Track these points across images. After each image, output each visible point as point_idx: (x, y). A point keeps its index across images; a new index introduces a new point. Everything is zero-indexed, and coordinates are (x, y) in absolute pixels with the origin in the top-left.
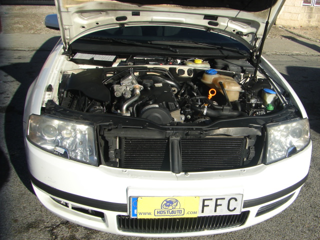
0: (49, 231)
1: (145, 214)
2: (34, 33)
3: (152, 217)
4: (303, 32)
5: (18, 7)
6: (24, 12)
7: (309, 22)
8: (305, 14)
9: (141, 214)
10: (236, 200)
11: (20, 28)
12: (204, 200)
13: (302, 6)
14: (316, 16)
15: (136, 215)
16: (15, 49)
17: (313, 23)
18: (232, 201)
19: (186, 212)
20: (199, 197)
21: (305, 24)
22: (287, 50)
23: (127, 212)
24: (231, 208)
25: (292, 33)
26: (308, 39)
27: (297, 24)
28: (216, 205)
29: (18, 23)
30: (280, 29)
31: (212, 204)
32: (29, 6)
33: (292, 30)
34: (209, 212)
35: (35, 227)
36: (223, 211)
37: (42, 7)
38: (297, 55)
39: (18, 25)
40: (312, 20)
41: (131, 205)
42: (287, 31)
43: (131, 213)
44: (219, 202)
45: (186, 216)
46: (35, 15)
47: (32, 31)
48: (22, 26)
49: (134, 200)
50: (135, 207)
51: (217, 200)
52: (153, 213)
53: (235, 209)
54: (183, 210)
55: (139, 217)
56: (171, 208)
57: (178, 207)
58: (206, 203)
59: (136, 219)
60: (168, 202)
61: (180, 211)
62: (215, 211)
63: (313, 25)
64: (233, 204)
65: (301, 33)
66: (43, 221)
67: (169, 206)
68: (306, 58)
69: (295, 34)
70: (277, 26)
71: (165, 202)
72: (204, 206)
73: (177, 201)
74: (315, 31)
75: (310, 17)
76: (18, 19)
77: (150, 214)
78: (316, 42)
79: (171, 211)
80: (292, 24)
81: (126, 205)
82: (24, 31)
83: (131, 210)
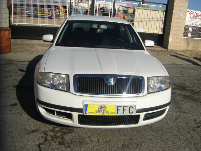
0: (43, 133)
1: (91, 113)
2: (29, 53)
3: (94, 114)
4: (184, 53)
5: (19, 40)
6: (23, 43)
7: (188, 47)
8: (185, 43)
9: (89, 113)
10: (133, 108)
11: (21, 51)
12: (118, 107)
13: (182, 38)
14: (191, 44)
15: (87, 114)
16: (20, 61)
17: (190, 48)
18: (131, 108)
19: (110, 113)
20: (115, 105)
21: (185, 49)
22: (174, 62)
23: (82, 112)
24: (131, 112)
25: (177, 53)
26: (186, 56)
27: (180, 49)
28: (124, 110)
29: (20, 48)
30: (170, 51)
31: (121, 109)
32: (26, 40)
33: (177, 52)
34: (120, 114)
35: (37, 132)
36: (127, 113)
37: (33, 40)
38: (179, 64)
39: (21, 49)
40: (189, 46)
41: (85, 108)
42: (174, 52)
43: (85, 113)
44: (125, 108)
45: (110, 115)
46: (30, 44)
47: (29, 52)
48: (23, 50)
49: (86, 106)
50: (86, 110)
51: (124, 107)
52: (94, 113)
53: (132, 112)
54: (108, 112)
55: (88, 114)
56: (102, 110)
57: (106, 110)
58: (119, 108)
59: (87, 115)
60: (101, 107)
61: (107, 112)
62: (123, 113)
63: (190, 49)
64: (131, 110)
65: (182, 54)
66: (40, 130)
67: (102, 109)
68: (185, 66)
69: (179, 54)
70: (169, 50)
71: (100, 107)
72: (118, 110)
73: (105, 107)
74: (191, 53)
75: (188, 45)
76: (20, 46)
77: (93, 113)
78: (191, 58)
79: (103, 112)
80: (178, 49)
81: (82, 109)
82: (24, 52)
83: (85, 111)
